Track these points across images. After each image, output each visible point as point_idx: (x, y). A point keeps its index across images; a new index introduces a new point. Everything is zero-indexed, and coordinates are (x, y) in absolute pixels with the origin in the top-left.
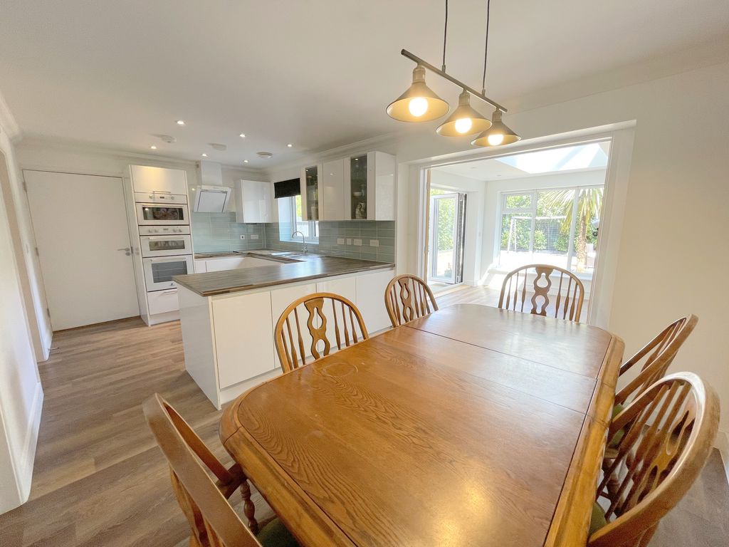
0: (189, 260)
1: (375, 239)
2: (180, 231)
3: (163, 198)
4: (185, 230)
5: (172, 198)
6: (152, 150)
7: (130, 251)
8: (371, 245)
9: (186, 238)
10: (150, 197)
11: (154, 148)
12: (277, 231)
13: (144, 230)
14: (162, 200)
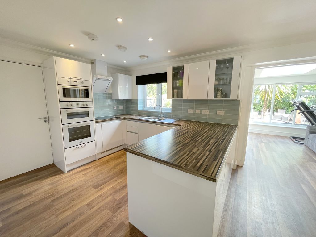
0: (92, 125)
1: (222, 110)
2: (87, 105)
3: (77, 82)
4: (90, 104)
5: (82, 82)
6: (71, 47)
7: (47, 119)
8: (217, 114)
9: (90, 110)
10: (68, 81)
11: (72, 46)
12: (137, 104)
13: (64, 105)
14: (76, 84)
